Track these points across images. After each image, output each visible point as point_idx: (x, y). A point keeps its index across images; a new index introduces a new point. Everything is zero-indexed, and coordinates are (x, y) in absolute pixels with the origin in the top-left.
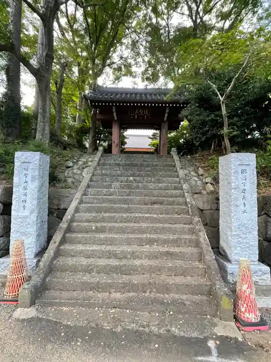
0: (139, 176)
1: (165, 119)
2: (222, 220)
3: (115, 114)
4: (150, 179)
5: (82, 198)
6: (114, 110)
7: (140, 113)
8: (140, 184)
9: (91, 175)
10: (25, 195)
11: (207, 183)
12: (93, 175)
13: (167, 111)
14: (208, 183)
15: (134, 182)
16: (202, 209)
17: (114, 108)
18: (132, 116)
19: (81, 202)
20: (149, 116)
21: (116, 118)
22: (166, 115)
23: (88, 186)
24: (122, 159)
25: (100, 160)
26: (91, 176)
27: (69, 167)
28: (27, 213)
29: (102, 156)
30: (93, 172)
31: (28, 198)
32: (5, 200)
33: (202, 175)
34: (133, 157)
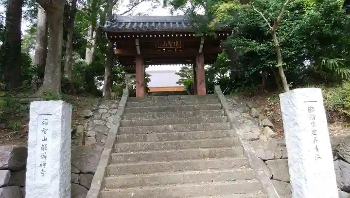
0: (180, 122)
1: (200, 51)
2: (293, 170)
3: (138, 48)
4: (193, 125)
5: (111, 156)
6: (137, 43)
7: (168, 45)
8: (183, 134)
9: (118, 125)
10: (44, 156)
11: (264, 126)
12: (121, 126)
13: (202, 42)
14: (266, 126)
15: (174, 130)
16: (264, 158)
17: (137, 40)
18: (159, 49)
19: (110, 161)
20: (180, 49)
21: (139, 53)
22: (202, 46)
23: (117, 141)
24: (155, 103)
25: (126, 106)
26: (119, 127)
27: (88, 117)
28: (46, 180)
29: (128, 100)
30: (120, 122)
31: (48, 161)
32: (14, 165)
33: (257, 117)
34: (168, 99)
